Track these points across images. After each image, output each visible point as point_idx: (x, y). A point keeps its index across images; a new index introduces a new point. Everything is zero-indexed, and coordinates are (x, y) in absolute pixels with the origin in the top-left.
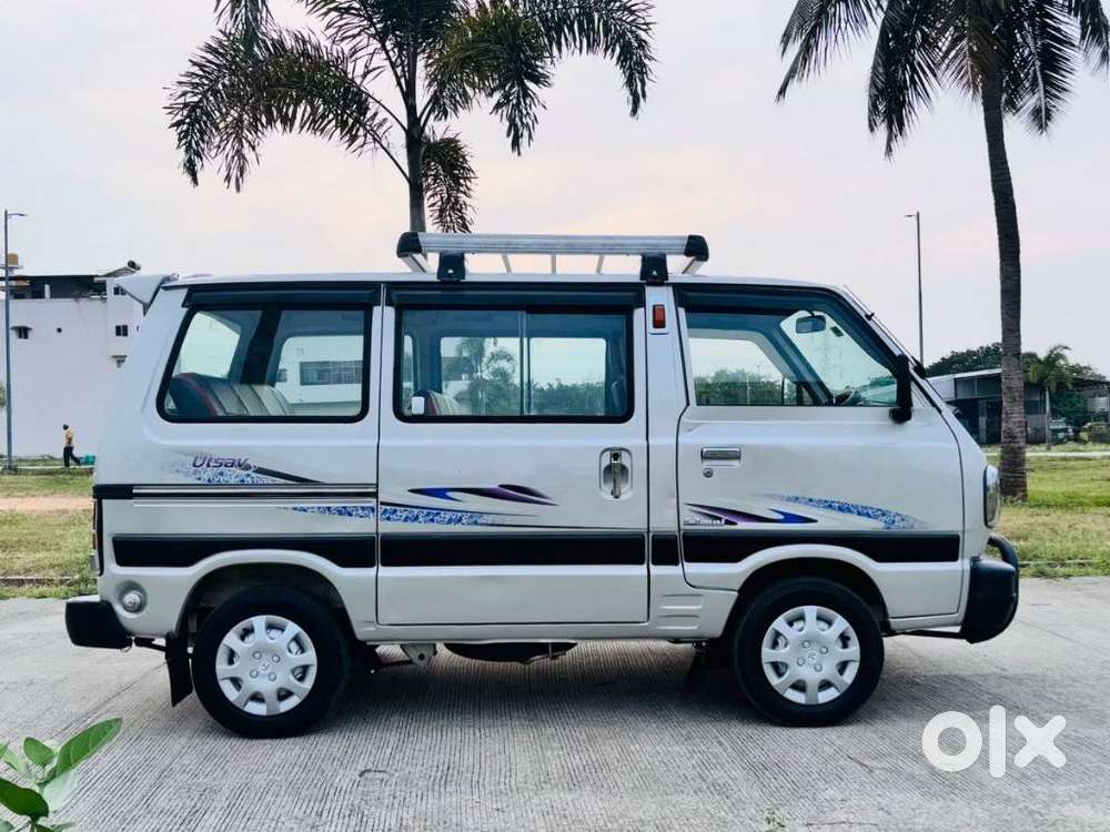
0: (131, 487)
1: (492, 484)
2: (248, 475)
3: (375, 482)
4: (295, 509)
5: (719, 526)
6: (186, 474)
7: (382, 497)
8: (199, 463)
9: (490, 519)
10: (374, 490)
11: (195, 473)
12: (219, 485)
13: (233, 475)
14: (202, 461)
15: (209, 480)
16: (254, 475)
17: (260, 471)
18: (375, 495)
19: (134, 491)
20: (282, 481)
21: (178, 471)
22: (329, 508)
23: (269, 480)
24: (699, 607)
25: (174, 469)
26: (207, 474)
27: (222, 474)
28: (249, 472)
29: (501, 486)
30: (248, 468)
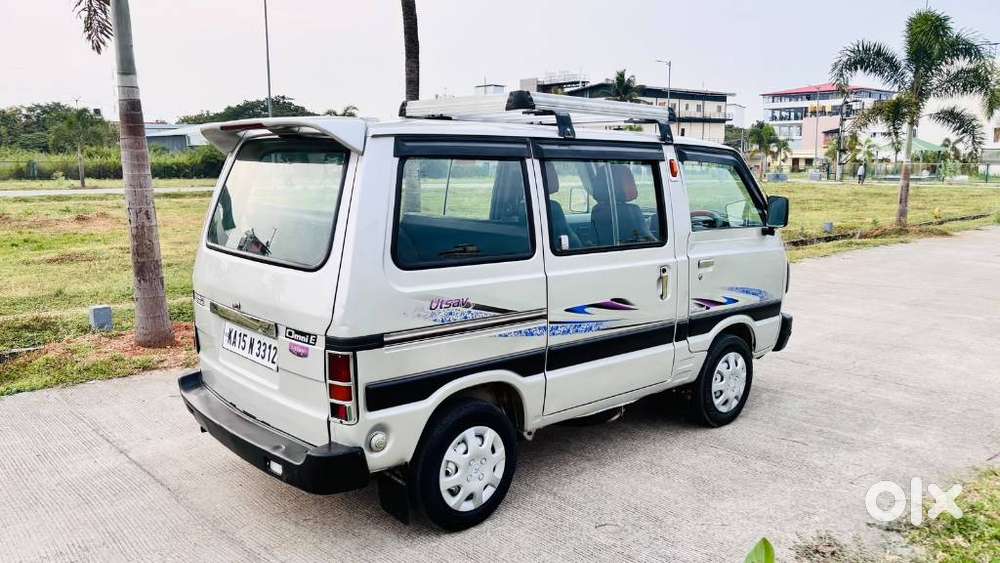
0: (382, 336)
1: (607, 299)
2: (470, 312)
3: (545, 306)
4: (500, 335)
5: (702, 312)
6: (425, 317)
7: (551, 318)
8: (434, 305)
9: (605, 325)
10: (545, 313)
11: (432, 316)
12: (451, 324)
13: (459, 313)
14: (437, 304)
15: (443, 321)
16: (473, 311)
17: (478, 307)
18: (545, 317)
19: (385, 339)
20: (492, 314)
21: (419, 316)
22: (520, 332)
23: (484, 313)
24: (691, 365)
25: (416, 313)
26: (441, 314)
27: (451, 314)
28: (470, 309)
29: (612, 300)
30: (467, 305)
